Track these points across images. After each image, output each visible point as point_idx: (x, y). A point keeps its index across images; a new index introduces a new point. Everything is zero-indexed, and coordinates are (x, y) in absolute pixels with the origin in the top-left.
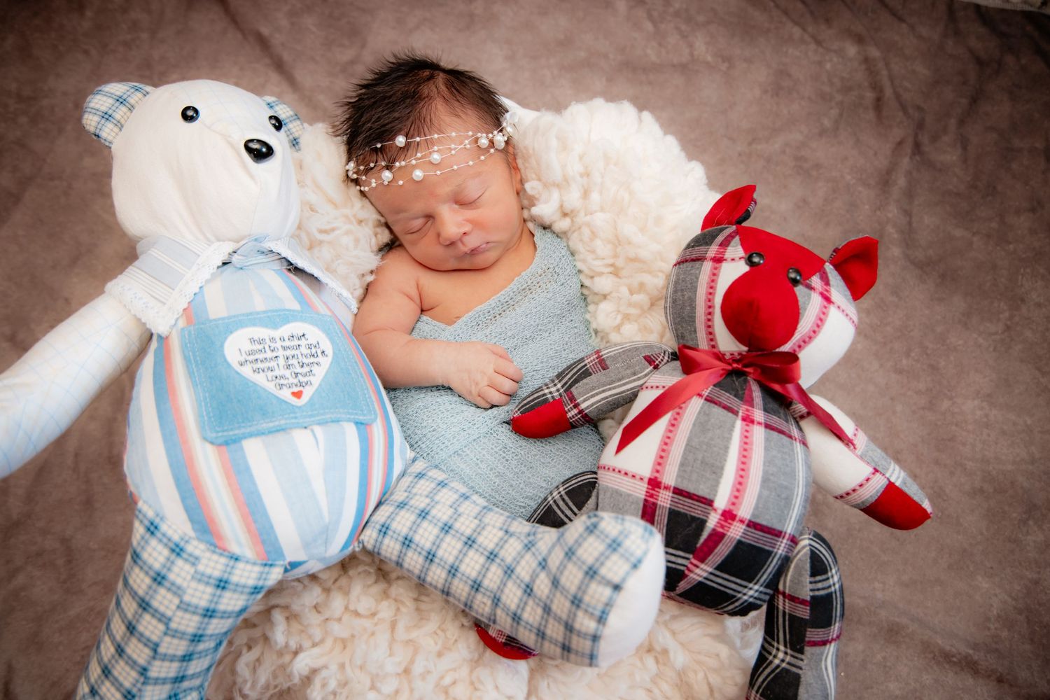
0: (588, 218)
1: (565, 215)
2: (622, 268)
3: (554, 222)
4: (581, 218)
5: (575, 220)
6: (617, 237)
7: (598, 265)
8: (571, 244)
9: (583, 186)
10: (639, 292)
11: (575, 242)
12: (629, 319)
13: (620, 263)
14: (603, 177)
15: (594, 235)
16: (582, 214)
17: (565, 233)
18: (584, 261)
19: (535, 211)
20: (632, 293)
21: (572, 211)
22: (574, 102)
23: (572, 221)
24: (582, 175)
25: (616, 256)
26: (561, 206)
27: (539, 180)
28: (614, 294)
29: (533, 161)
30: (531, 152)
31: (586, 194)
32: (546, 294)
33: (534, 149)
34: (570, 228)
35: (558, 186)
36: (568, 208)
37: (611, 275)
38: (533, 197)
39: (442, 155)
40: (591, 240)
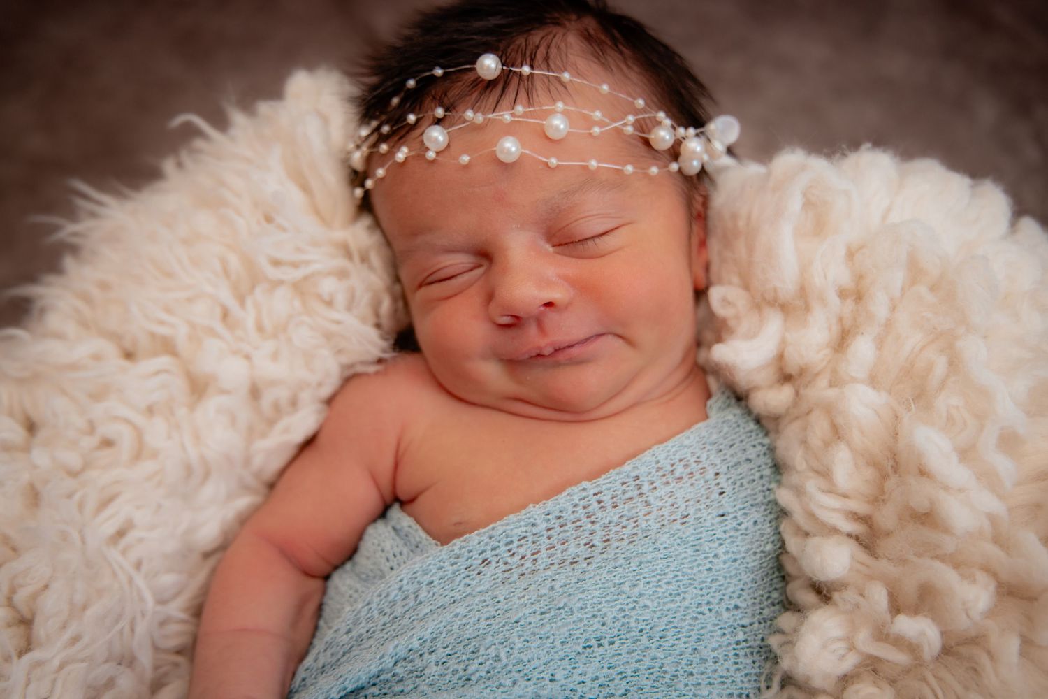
0: (831, 393)
1: (786, 378)
2: (888, 534)
3: (757, 388)
4: (820, 390)
5: (802, 392)
6: (894, 455)
7: (830, 508)
8: (781, 444)
9: (841, 319)
10: (915, 611)
11: (790, 445)
12: (875, 671)
13: (886, 517)
14: (893, 309)
15: (837, 432)
16: (823, 382)
17: (777, 419)
18: (799, 491)
19: (722, 353)
20: (896, 608)
21: (802, 371)
22: (868, 145)
23: (797, 393)
24: (842, 294)
25: (878, 498)
26: (780, 357)
27: (746, 287)
28: (850, 596)
29: (741, 247)
30: (741, 223)
31: (842, 341)
32: (679, 526)
33: (749, 218)
34: (788, 409)
35: (784, 308)
36: (794, 361)
37: (852, 542)
38: (724, 322)
39: (570, 128)
40: (827, 444)
